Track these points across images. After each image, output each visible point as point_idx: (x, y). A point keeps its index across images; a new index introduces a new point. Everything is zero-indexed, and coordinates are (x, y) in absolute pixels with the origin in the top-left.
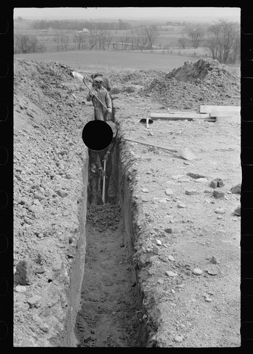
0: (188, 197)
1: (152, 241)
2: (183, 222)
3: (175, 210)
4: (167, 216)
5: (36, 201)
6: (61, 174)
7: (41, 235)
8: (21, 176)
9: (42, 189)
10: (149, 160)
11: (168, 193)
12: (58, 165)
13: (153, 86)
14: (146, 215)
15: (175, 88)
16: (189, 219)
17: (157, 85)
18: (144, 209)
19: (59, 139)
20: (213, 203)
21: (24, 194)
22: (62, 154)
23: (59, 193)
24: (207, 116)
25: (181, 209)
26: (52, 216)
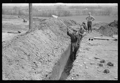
0: (90, 65)
1: (70, 78)
2: (84, 73)
3: (84, 69)
4: (80, 71)
5: (40, 63)
6: (52, 55)
7: (37, 73)
8: (37, 55)
9: (43, 59)
10: (84, 52)
11: (84, 63)
12: (53, 52)
13: (100, 28)
14: (73, 70)
15: (108, 29)
16: (87, 72)
17: (102, 27)
18: (74, 68)
19: (57, 44)
20: (98, 68)
21: (37, 60)
22: (56, 49)
23: (48, 61)
24: (114, 39)
25: (86, 69)
26: (43, 68)
